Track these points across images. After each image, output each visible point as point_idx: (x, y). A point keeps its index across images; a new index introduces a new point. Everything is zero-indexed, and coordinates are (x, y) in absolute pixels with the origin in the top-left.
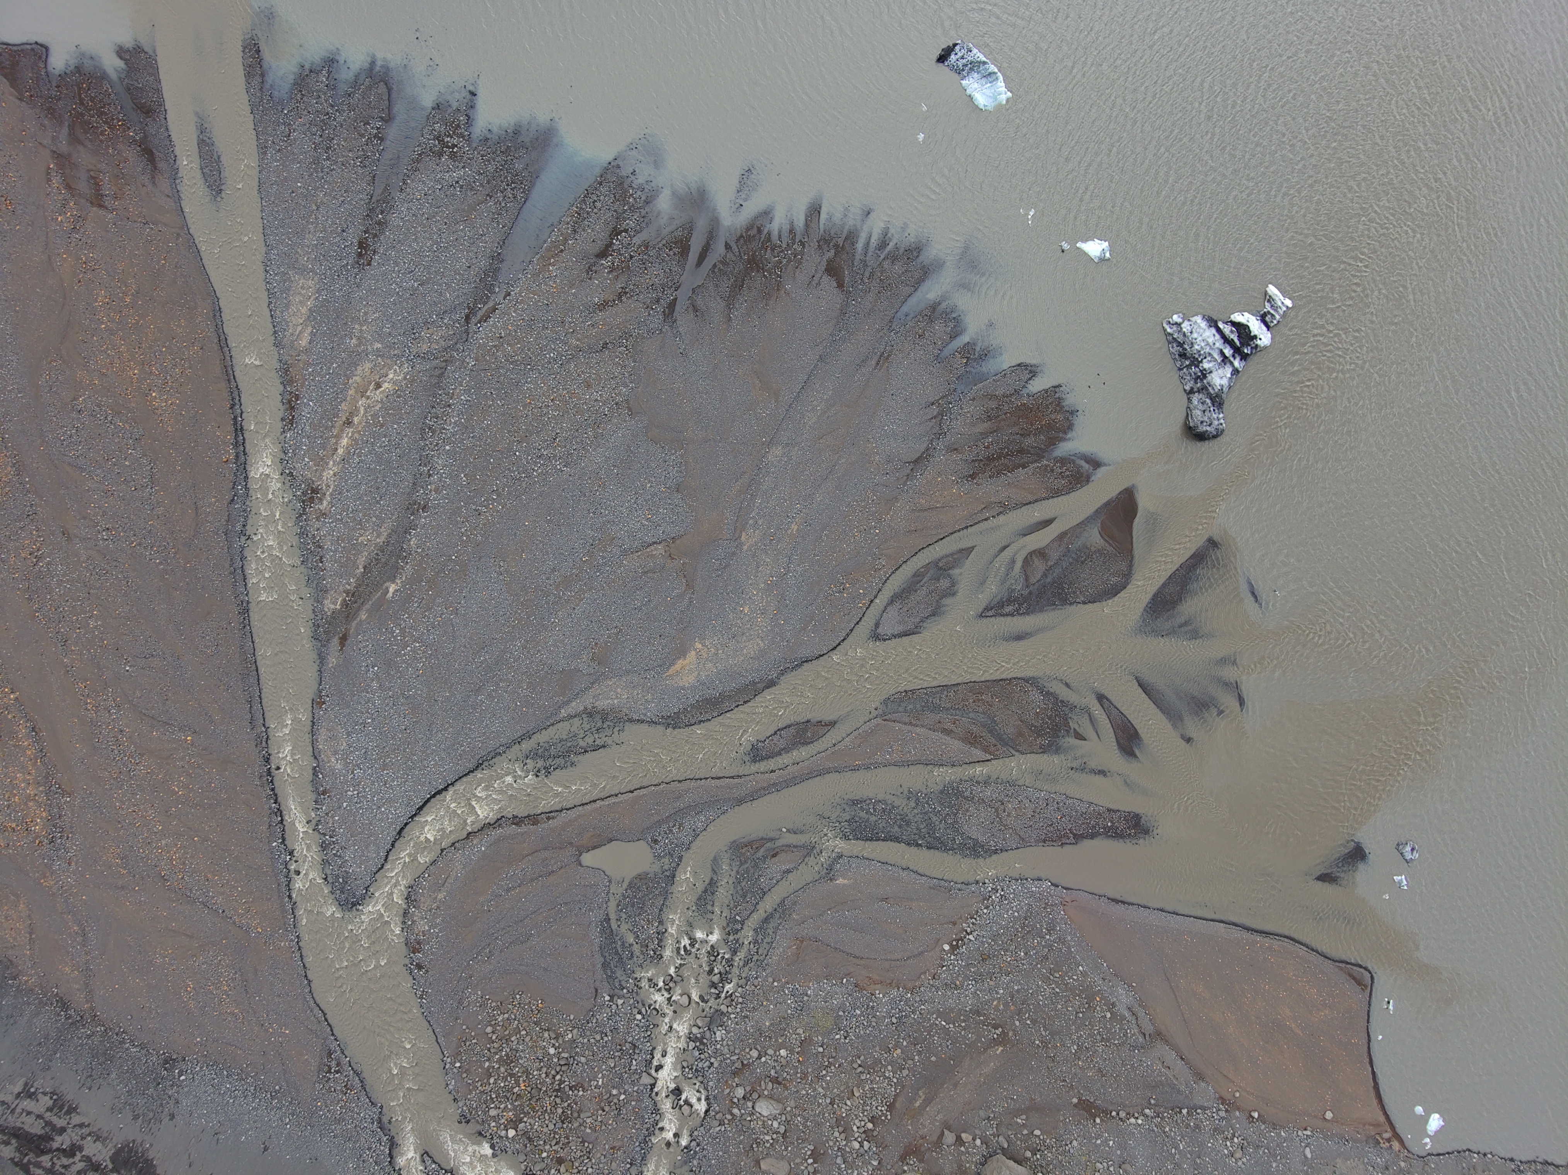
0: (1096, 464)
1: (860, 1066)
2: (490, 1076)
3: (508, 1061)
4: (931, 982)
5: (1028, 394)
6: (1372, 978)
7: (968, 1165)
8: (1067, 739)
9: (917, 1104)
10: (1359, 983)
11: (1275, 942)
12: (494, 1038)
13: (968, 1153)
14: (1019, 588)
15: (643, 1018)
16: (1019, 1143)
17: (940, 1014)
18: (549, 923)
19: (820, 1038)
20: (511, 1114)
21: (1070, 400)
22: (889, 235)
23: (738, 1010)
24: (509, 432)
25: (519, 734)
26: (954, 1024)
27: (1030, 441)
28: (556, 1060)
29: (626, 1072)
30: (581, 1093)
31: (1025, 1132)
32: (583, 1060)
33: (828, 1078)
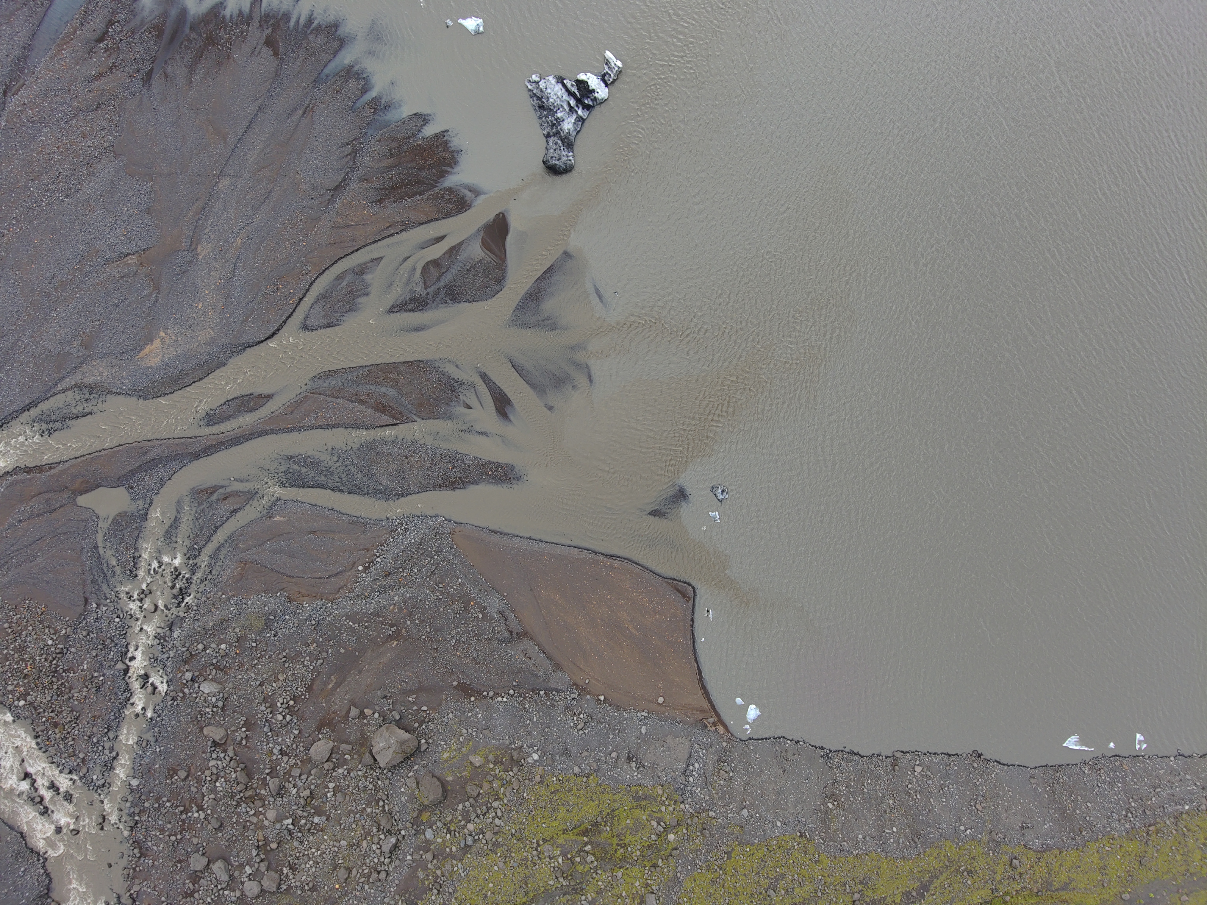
0: (477, 193)
1: (284, 657)
2: (8, 660)
3: (21, 649)
4: (347, 595)
5: (422, 137)
6: (695, 592)
7: (369, 734)
8: (458, 408)
9: (330, 686)
10: (684, 595)
11: (616, 561)
12: (9, 631)
13: (369, 724)
14: (419, 290)
15: (121, 621)
16: (410, 716)
17: (348, 617)
18: (52, 547)
19: (253, 636)
20: (22, 689)
21: (455, 143)
22: (315, 15)
23: (192, 615)
24: (26, 173)
25: (27, 402)
26: (359, 624)
27: (424, 174)
28: (53, 649)
29: (105, 660)
30: (71, 675)
31: (415, 708)
32: (73, 650)
33: (260, 667)
